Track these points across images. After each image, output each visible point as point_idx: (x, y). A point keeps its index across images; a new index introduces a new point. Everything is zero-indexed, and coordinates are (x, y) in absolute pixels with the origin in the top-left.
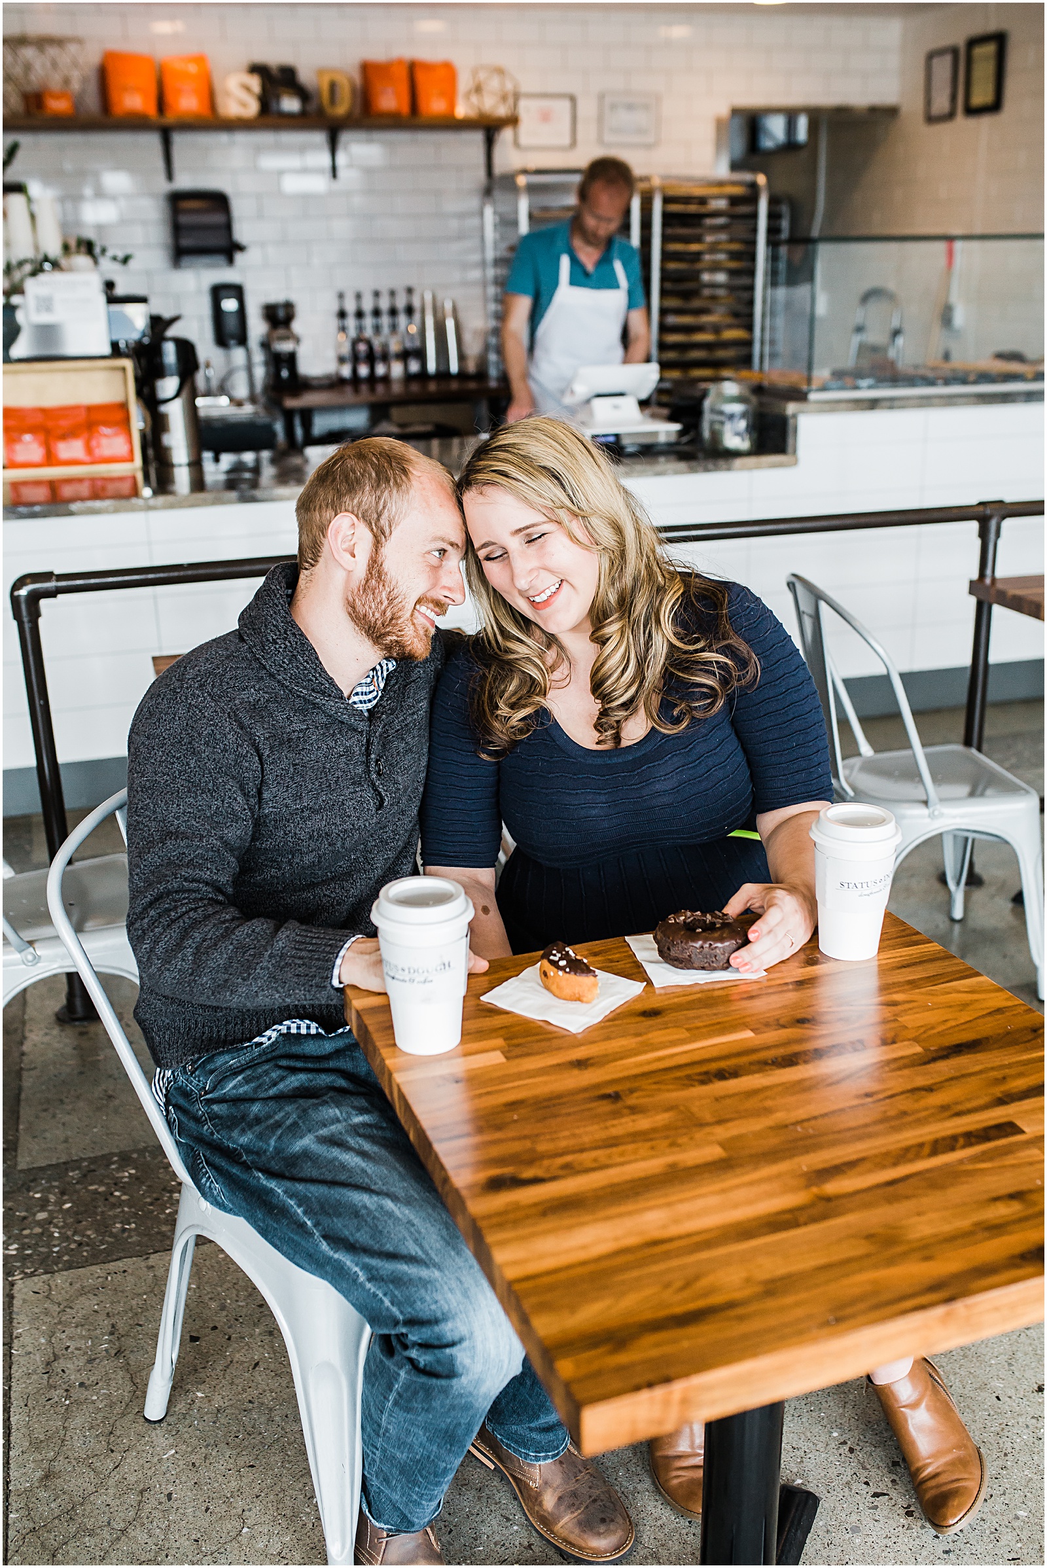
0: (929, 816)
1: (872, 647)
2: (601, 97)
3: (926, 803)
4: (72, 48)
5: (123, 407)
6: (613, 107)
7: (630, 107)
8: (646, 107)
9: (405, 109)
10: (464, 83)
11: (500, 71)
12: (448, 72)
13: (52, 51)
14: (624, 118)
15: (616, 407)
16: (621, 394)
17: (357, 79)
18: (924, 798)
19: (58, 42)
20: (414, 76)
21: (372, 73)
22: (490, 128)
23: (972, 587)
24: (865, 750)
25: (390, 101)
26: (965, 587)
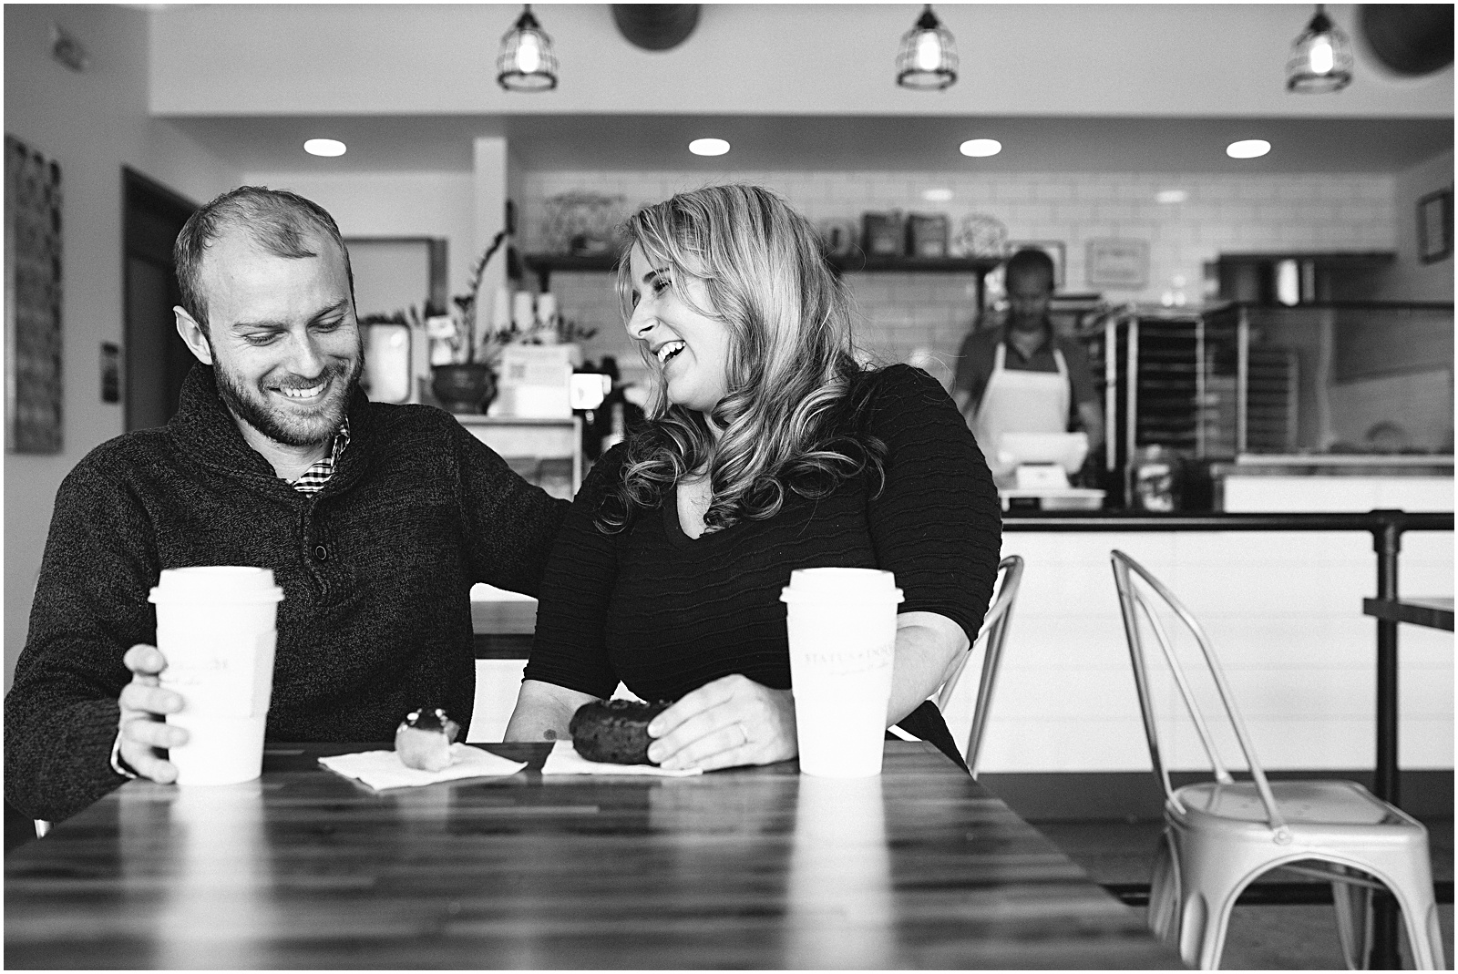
0: (1274, 841)
1: (1181, 616)
2: (1089, 245)
3: (1268, 824)
4: (617, 205)
5: (569, 461)
6: (1101, 253)
7: (1118, 253)
8: (1133, 254)
9: (901, 250)
10: (956, 230)
11: (990, 221)
12: (943, 223)
13: (601, 209)
14: (1111, 262)
15: (1042, 476)
16: (1049, 464)
17: (859, 228)
18: (1265, 818)
19: (606, 202)
20: (911, 227)
21: (872, 222)
22: (980, 268)
23: (1369, 607)
24: (1222, 776)
25: (885, 244)
26: (1359, 606)
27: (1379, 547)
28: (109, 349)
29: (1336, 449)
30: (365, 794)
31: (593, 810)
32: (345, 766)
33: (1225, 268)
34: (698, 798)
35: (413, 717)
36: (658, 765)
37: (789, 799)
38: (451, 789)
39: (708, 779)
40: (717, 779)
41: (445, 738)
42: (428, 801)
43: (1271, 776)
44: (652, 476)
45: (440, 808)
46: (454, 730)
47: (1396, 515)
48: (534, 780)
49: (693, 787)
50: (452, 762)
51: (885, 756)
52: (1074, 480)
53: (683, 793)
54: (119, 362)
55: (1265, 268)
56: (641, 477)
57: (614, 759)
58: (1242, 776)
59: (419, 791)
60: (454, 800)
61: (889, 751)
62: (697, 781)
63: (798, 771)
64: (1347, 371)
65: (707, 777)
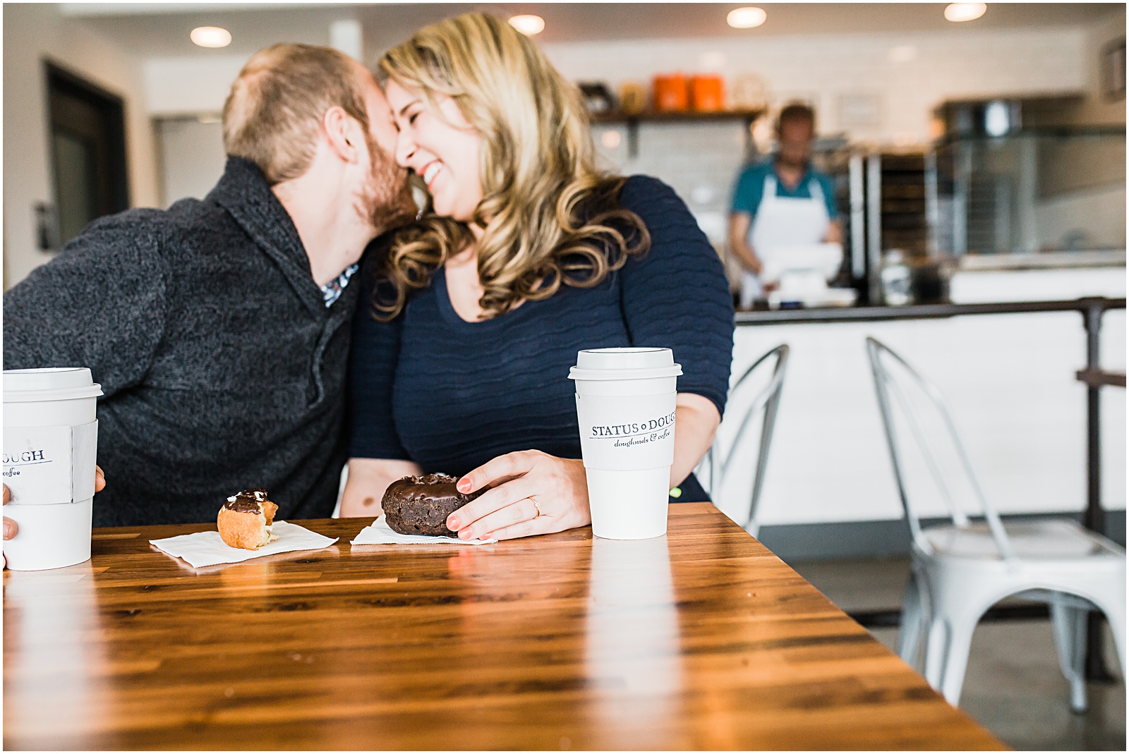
3: (1001, 557)
9: (685, 105)
12: (715, 84)
15: (804, 281)
16: (811, 271)
17: (650, 89)
18: (997, 553)
20: (692, 87)
21: (661, 84)
22: (749, 117)
23: (1080, 376)
24: (961, 521)
25: (672, 101)
26: (1072, 376)
27: (1087, 325)
28: (41, 209)
29: (1045, 250)
30: (186, 574)
31: (395, 580)
32: (169, 547)
33: (947, 111)
34: (495, 565)
35: (232, 499)
36: (454, 535)
37: (583, 563)
38: (270, 564)
39: (501, 547)
40: (512, 547)
41: (262, 518)
42: (247, 577)
43: (1005, 518)
44: (419, 257)
45: (260, 584)
46: (273, 509)
47: (1099, 300)
48: (345, 554)
49: (487, 554)
50: (270, 539)
51: (669, 518)
52: (832, 284)
53: (479, 560)
54: (50, 220)
55: (977, 110)
56: (410, 259)
57: (417, 530)
58: (978, 520)
59: (239, 567)
60: (273, 575)
61: (672, 514)
62: (491, 550)
63: (590, 536)
64: (1048, 189)
65: (501, 545)
